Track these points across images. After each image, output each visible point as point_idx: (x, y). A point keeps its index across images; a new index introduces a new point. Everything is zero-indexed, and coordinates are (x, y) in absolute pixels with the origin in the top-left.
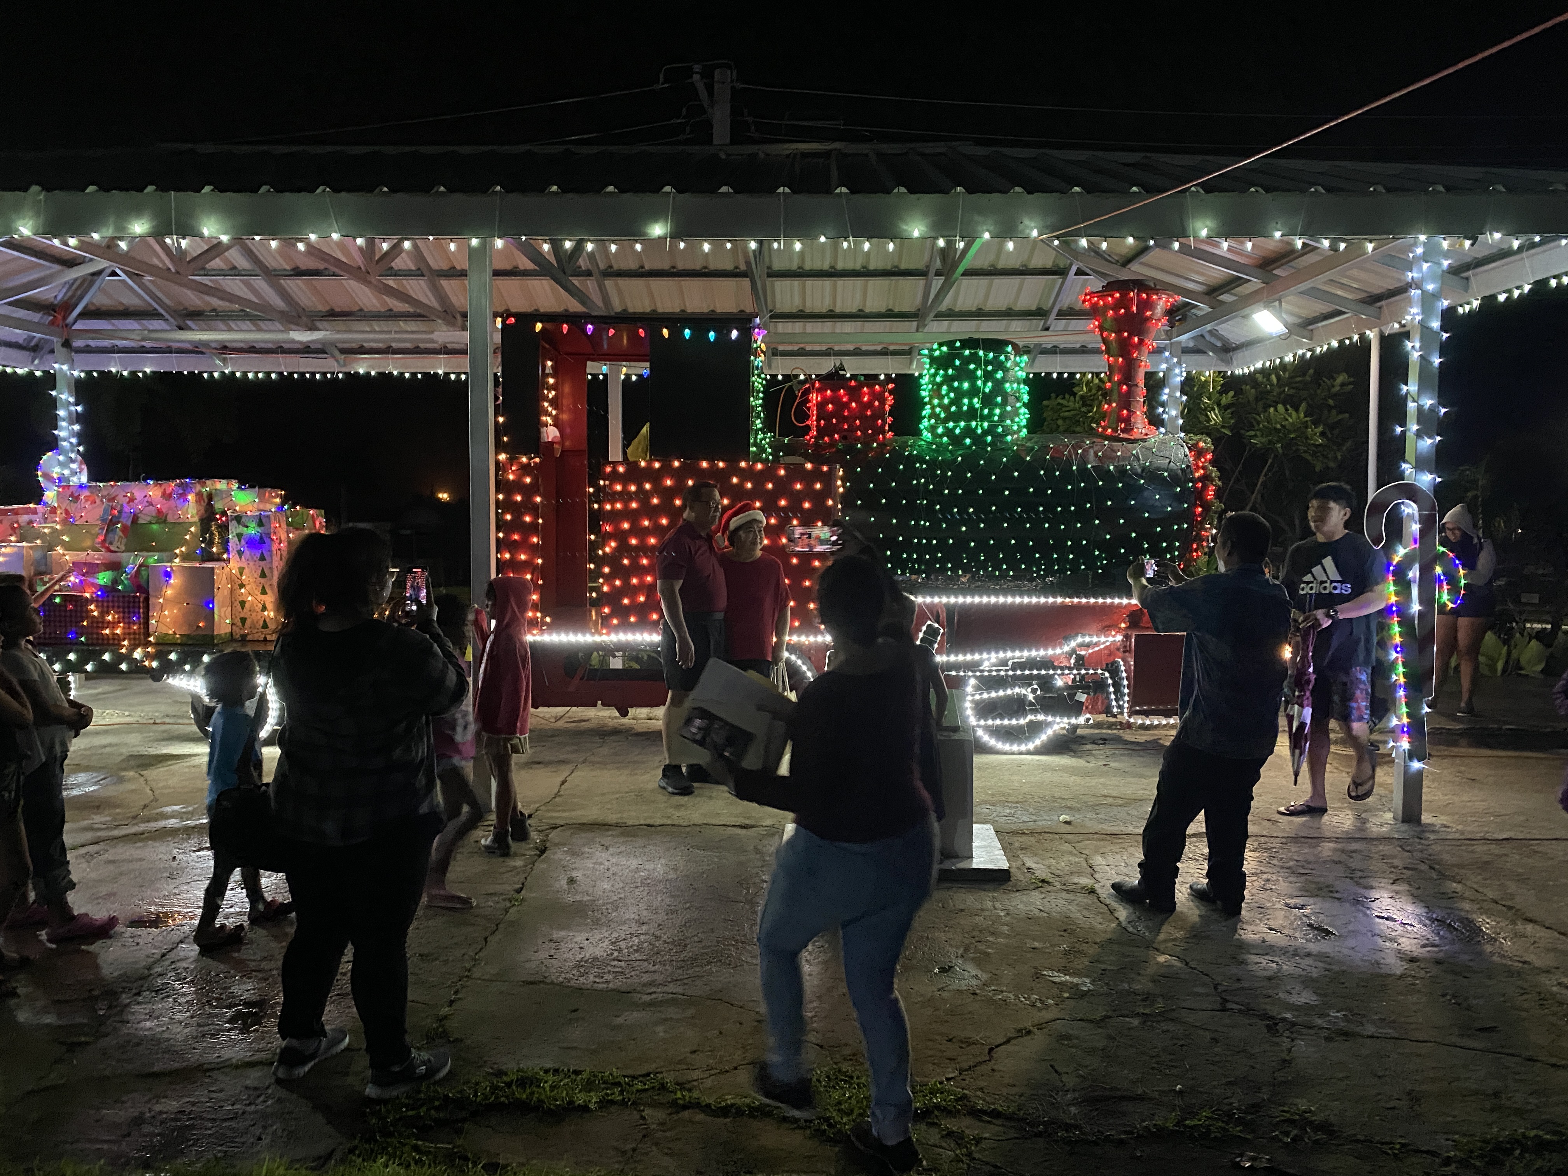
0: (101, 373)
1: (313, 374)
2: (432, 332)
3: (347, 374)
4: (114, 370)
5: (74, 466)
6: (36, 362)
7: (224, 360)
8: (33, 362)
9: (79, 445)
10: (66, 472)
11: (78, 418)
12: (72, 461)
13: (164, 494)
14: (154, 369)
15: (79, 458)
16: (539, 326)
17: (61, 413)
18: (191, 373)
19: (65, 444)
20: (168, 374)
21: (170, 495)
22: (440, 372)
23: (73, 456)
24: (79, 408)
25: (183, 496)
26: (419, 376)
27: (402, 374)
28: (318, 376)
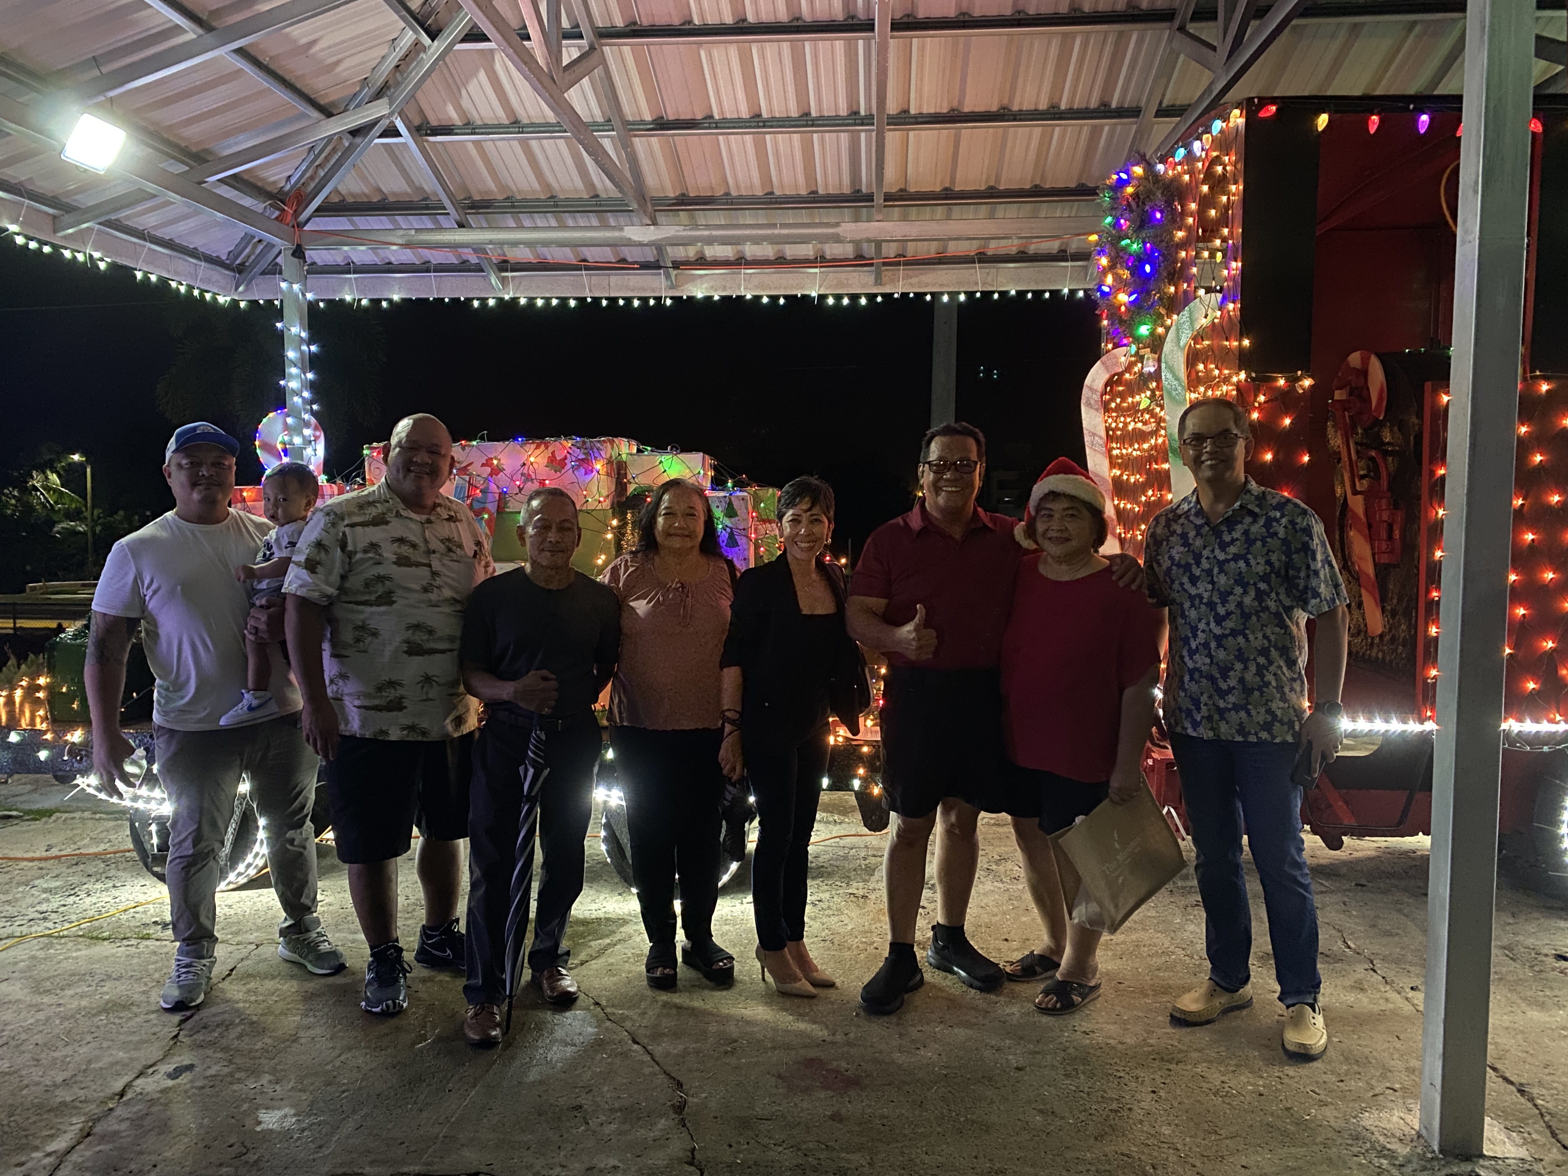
0: (329, 302)
1: (628, 300)
2: (837, 225)
3: (676, 299)
4: (348, 298)
5: (307, 432)
6: (241, 289)
7: (504, 281)
8: (237, 289)
9: (312, 402)
10: (297, 441)
11: (313, 362)
12: (307, 425)
13: (552, 459)
14: (405, 296)
15: (313, 420)
16: (1323, 120)
17: (291, 354)
18: (455, 301)
19: (296, 399)
20: (422, 302)
21: (563, 463)
22: (814, 294)
23: (306, 417)
24: (313, 348)
25: (585, 464)
26: (782, 301)
27: (759, 297)
28: (636, 303)
